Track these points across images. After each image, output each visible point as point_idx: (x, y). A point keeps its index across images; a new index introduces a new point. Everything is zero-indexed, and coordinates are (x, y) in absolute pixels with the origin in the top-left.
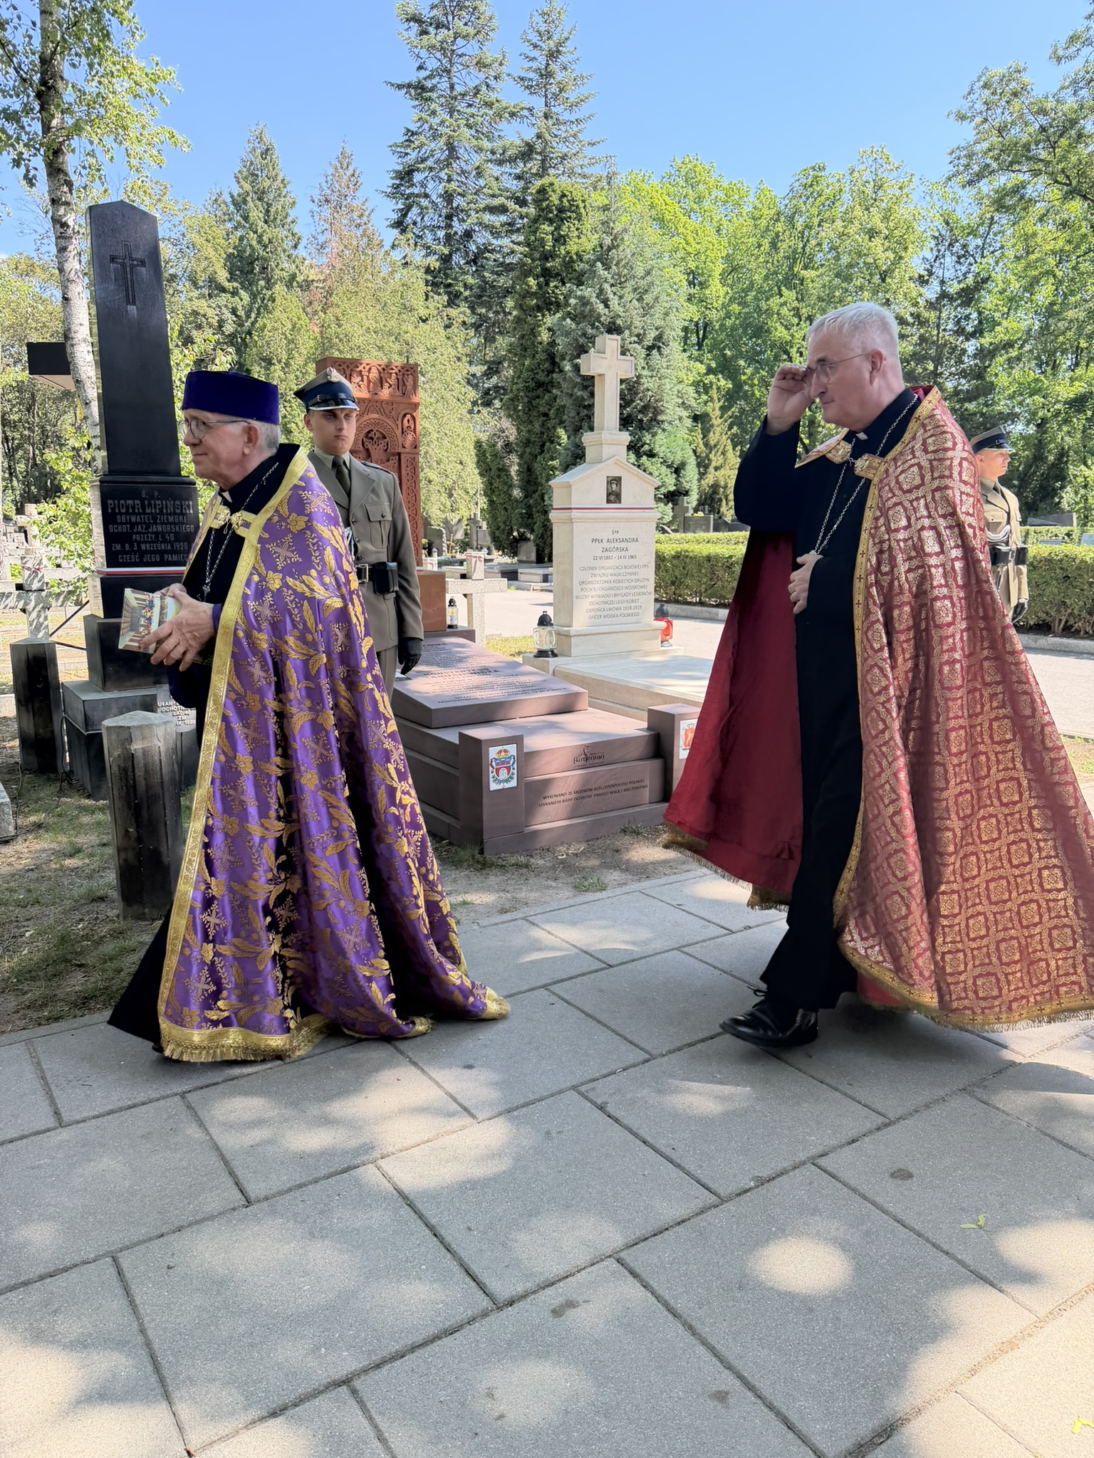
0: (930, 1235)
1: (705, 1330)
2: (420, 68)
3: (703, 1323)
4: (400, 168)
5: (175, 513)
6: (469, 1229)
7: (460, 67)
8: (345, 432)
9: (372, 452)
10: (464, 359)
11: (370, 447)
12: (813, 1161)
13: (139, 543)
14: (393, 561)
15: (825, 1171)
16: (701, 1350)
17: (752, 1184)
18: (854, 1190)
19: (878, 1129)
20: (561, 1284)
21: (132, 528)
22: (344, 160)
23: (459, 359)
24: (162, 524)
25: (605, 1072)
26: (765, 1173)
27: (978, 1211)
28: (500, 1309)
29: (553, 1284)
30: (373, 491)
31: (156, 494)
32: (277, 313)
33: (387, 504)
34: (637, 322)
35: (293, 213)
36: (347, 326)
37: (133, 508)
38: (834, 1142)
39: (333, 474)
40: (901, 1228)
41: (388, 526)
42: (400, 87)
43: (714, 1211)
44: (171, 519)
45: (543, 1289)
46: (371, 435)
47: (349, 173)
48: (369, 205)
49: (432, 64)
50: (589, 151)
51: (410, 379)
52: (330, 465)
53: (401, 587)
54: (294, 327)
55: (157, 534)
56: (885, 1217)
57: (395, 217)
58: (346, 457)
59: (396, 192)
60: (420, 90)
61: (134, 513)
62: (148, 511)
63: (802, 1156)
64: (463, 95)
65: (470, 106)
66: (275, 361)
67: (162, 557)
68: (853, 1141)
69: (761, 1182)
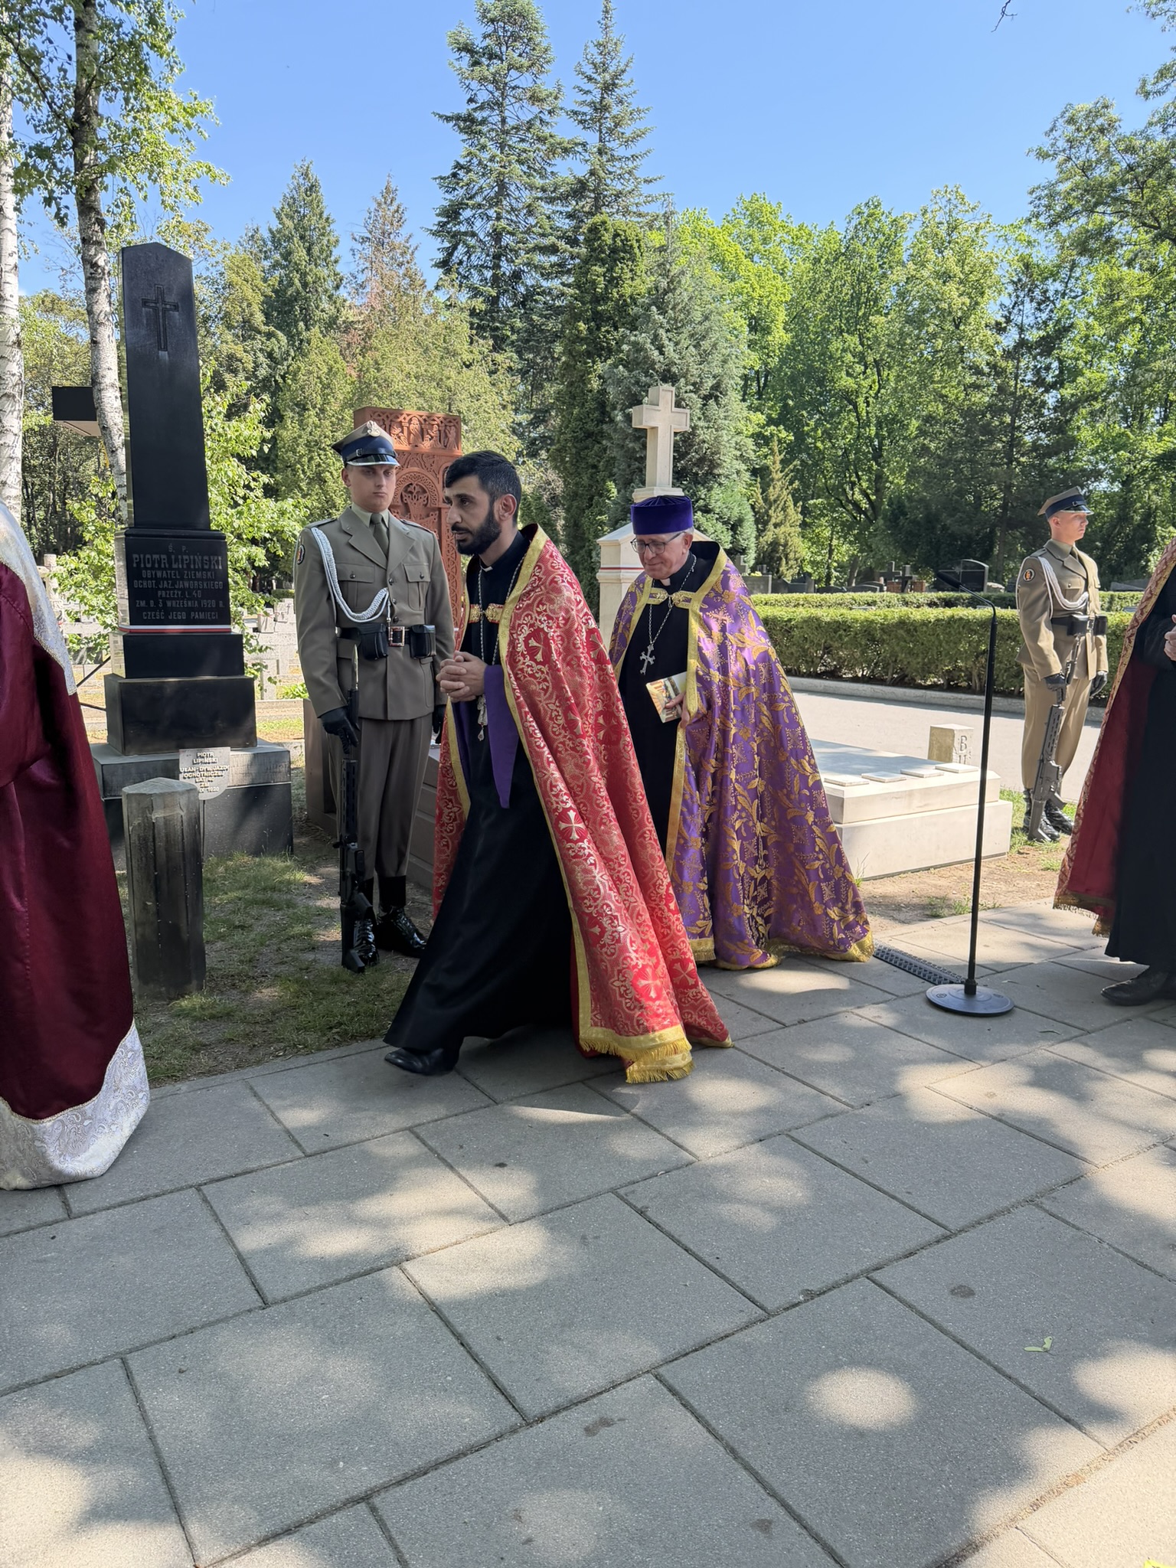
0: (991, 1358)
1: (746, 1453)
2: (471, 100)
3: (746, 1446)
4: (446, 204)
5: (203, 569)
6: (499, 1339)
7: (513, 100)
8: (384, 489)
9: (411, 507)
10: (510, 407)
11: (409, 501)
12: (868, 1274)
13: (165, 600)
14: (431, 624)
15: (880, 1286)
16: (743, 1475)
17: (801, 1298)
18: (910, 1307)
19: (938, 1242)
20: (595, 1400)
21: (157, 584)
22: (389, 194)
23: (504, 407)
24: (189, 580)
25: (646, 1174)
26: (815, 1286)
27: (1044, 1334)
28: (529, 1425)
29: (586, 1400)
30: (413, 550)
31: (184, 548)
32: (312, 356)
33: (426, 564)
34: (694, 370)
36: (386, 371)
37: (159, 562)
38: (890, 1255)
39: (371, 531)
40: (961, 1350)
41: (426, 587)
42: (448, 119)
43: (760, 1326)
44: (199, 575)
45: (576, 1404)
46: (411, 489)
47: (394, 208)
48: (413, 243)
49: (483, 96)
50: (645, 189)
51: (453, 431)
52: (367, 523)
53: (439, 651)
54: (330, 369)
55: (183, 590)
56: (946, 1338)
57: (441, 256)
58: (385, 514)
59: (441, 231)
60: (468, 124)
61: (160, 568)
62: (175, 566)
63: (855, 1269)
64: (517, 128)
65: (522, 140)
66: (309, 406)
67: (188, 615)
68: (911, 1254)
69: (810, 1295)
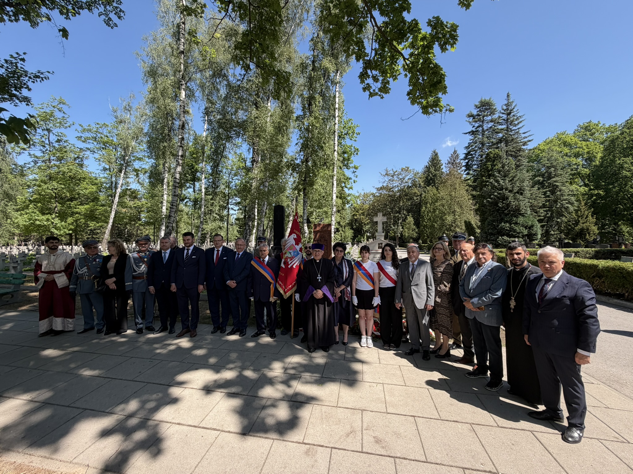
2: (473, 127)
4: (467, 152)
7: (486, 123)
22: (455, 152)
35: (442, 167)
42: (466, 133)
47: (456, 155)
49: (477, 125)
60: (472, 133)
64: (487, 130)
65: (489, 132)
